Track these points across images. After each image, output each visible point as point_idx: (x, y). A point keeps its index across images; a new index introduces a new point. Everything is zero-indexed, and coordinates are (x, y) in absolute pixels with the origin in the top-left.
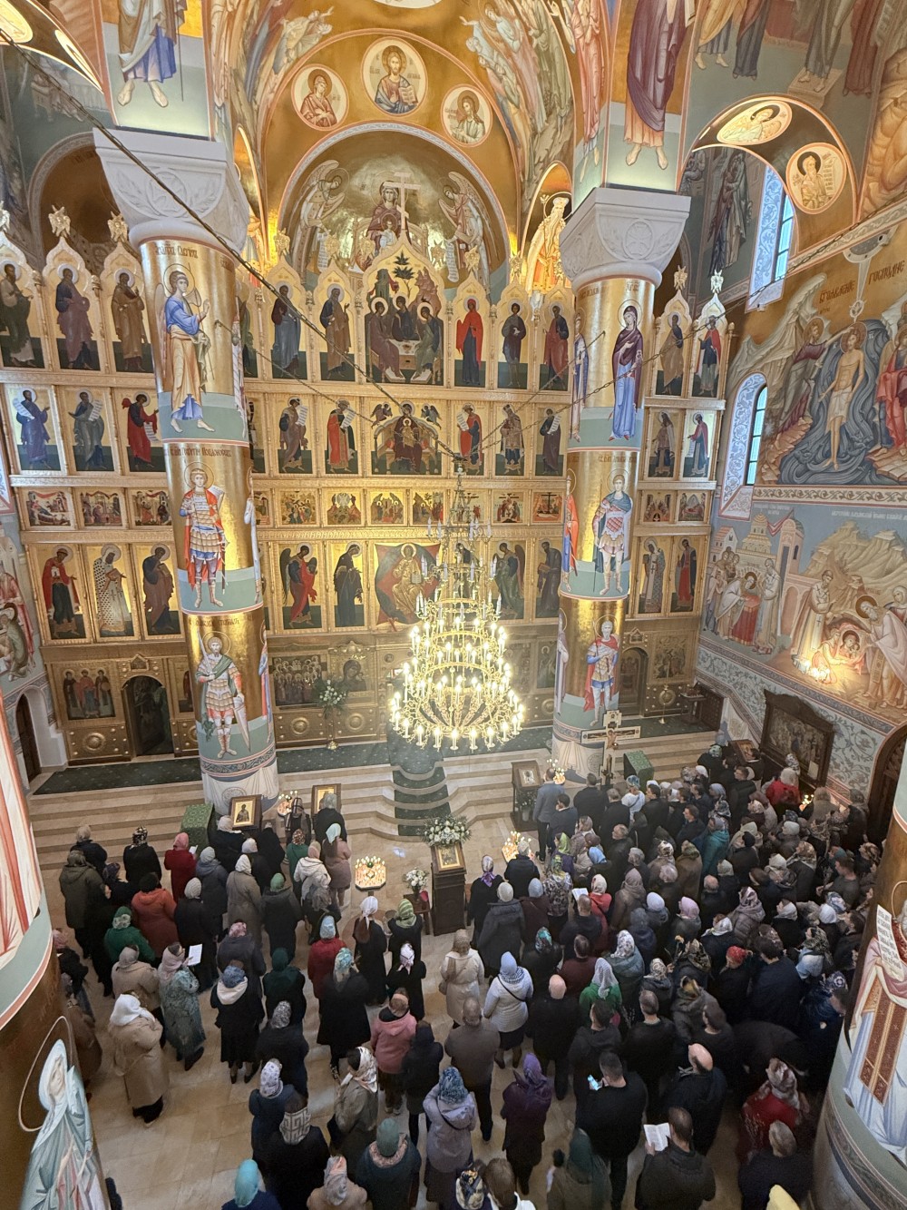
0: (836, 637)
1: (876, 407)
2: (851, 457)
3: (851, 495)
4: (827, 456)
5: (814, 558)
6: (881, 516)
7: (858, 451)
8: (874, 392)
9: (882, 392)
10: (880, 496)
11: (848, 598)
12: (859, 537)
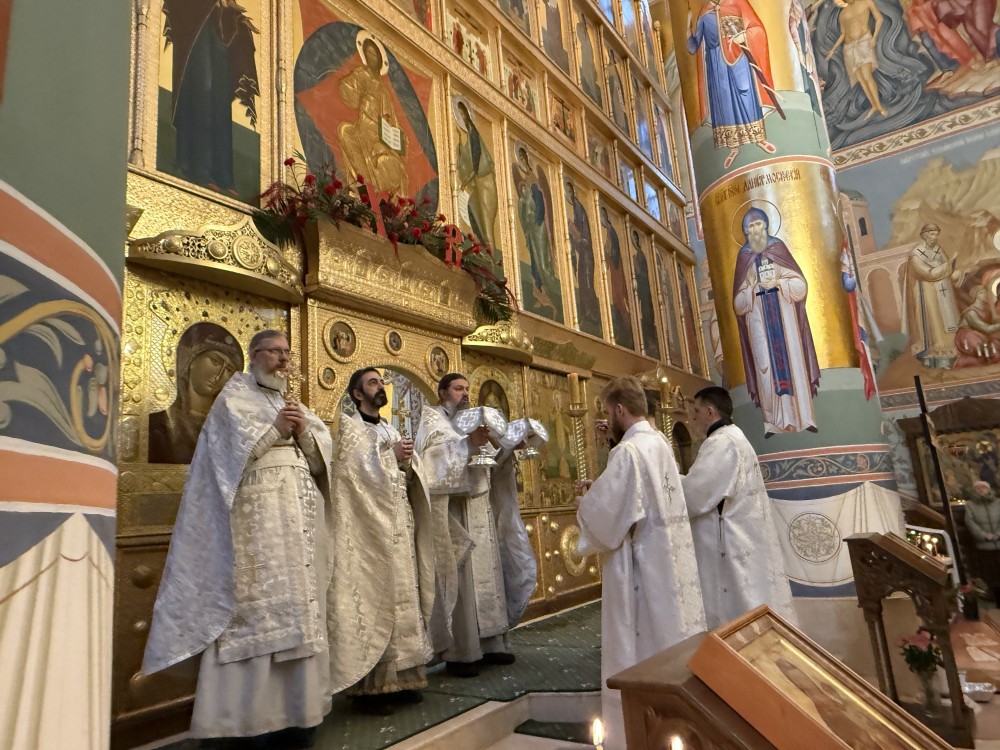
0: (982, 296)
1: (917, 39)
2: (903, 96)
3: (923, 133)
4: (867, 105)
5: (896, 219)
6: (980, 137)
7: (909, 88)
8: (905, 28)
9: (917, 24)
10: (967, 118)
11: (977, 241)
12: (957, 170)
